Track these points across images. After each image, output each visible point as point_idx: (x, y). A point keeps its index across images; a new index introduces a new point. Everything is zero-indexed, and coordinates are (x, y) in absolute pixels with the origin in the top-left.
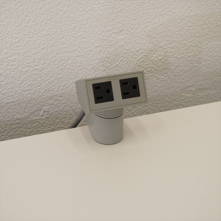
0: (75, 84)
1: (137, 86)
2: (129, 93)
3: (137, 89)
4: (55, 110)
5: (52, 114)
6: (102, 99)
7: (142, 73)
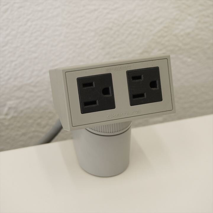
0: (48, 75)
1: (157, 82)
2: (142, 95)
3: (158, 88)
4: (27, 106)
5: (22, 111)
6: (94, 106)
7: (167, 59)
